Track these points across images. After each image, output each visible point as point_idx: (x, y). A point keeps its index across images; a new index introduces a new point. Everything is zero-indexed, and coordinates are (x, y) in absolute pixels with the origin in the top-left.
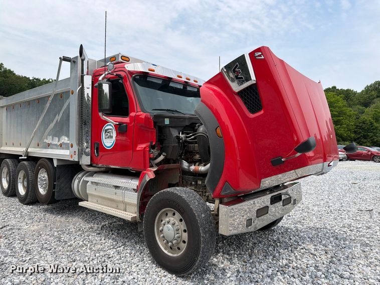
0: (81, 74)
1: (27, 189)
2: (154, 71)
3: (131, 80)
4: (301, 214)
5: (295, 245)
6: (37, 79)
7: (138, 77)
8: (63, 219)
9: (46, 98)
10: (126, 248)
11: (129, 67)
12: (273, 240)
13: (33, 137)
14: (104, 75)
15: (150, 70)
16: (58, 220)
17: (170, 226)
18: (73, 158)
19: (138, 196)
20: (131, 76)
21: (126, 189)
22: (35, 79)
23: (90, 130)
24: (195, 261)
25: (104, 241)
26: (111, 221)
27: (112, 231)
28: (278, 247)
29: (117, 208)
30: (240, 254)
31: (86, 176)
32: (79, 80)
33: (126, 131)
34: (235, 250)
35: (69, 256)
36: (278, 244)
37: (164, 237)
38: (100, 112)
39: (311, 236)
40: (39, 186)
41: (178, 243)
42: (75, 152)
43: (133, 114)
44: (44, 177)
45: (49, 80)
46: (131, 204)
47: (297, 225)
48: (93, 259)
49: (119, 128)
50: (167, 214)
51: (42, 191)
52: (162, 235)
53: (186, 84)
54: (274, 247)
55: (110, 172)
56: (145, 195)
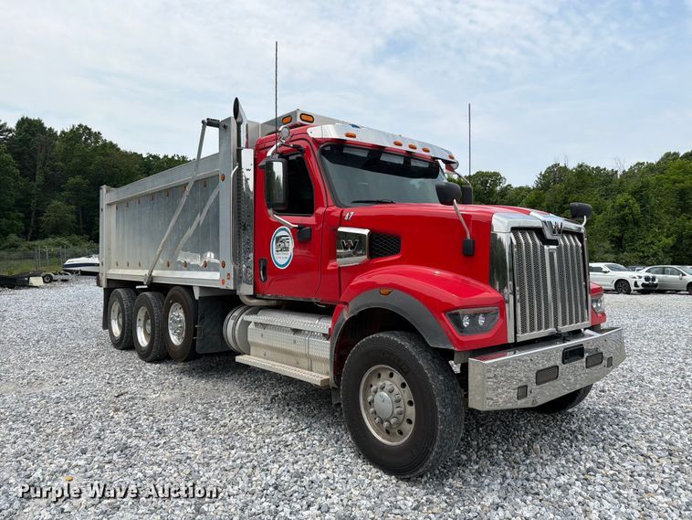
0: (236, 147)
1: (151, 337)
2: (354, 137)
3: (317, 152)
4: (626, 388)
5: (611, 439)
6: (155, 157)
7: (328, 148)
8: (209, 385)
9: (180, 189)
10: (312, 432)
11: (315, 132)
12: (571, 430)
13: (160, 252)
14: (275, 147)
15: (348, 135)
16: (201, 387)
17: (385, 394)
18: (226, 285)
19: (332, 344)
20: (318, 148)
21: (312, 334)
22: (151, 155)
23: (252, 239)
24: (427, 453)
25: (277, 421)
26: (285, 391)
27: (288, 405)
28: (578, 441)
29: (297, 365)
30: (508, 450)
31: (247, 314)
32: (233, 156)
33: (310, 239)
34: (498, 443)
35: (223, 442)
36: (579, 437)
37: (375, 412)
38: (269, 208)
39: (643, 426)
40: (170, 332)
41: (399, 424)
42: (229, 274)
43: (320, 211)
44: (178, 317)
45: (173, 157)
46: (320, 360)
47: (617, 407)
48: (261, 447)
49: (298, 233)
50: (379, 376)
51: (175, 340)
52: (372, 410)
53: (409, 156)
54: (572, 441)
55: (284, 307)
56: (343, 344)
